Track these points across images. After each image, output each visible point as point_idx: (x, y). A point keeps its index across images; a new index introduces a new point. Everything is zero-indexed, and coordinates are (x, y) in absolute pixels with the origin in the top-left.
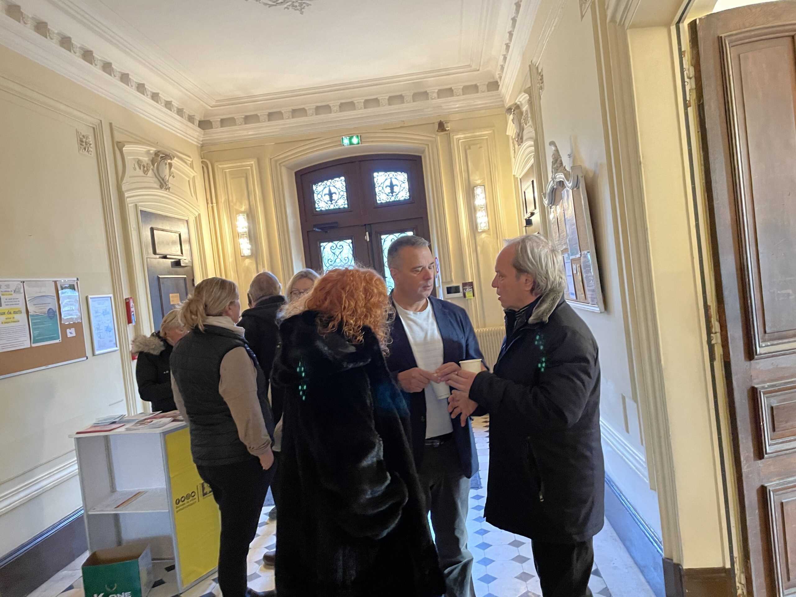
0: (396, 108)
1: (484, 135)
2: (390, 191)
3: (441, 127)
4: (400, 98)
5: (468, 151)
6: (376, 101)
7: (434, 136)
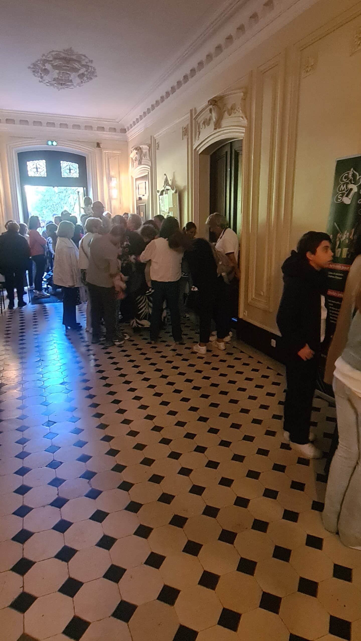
0: (76, 131)
1: (117, 153)
2: (69, 172)
3: (98, 145)
4: (78, 127)
5: (110, 160)
6: (66, 125)
7: (94, 149)
